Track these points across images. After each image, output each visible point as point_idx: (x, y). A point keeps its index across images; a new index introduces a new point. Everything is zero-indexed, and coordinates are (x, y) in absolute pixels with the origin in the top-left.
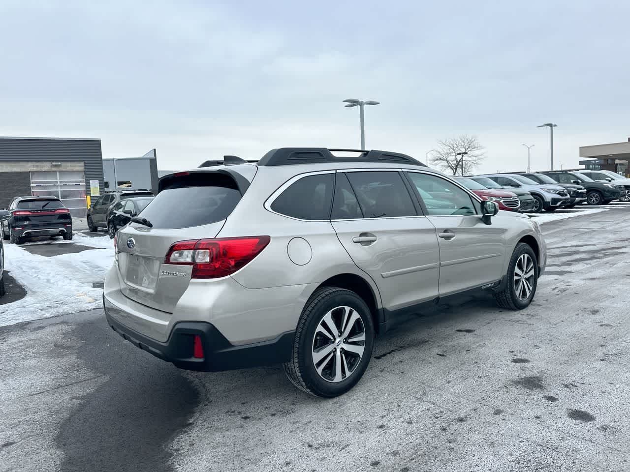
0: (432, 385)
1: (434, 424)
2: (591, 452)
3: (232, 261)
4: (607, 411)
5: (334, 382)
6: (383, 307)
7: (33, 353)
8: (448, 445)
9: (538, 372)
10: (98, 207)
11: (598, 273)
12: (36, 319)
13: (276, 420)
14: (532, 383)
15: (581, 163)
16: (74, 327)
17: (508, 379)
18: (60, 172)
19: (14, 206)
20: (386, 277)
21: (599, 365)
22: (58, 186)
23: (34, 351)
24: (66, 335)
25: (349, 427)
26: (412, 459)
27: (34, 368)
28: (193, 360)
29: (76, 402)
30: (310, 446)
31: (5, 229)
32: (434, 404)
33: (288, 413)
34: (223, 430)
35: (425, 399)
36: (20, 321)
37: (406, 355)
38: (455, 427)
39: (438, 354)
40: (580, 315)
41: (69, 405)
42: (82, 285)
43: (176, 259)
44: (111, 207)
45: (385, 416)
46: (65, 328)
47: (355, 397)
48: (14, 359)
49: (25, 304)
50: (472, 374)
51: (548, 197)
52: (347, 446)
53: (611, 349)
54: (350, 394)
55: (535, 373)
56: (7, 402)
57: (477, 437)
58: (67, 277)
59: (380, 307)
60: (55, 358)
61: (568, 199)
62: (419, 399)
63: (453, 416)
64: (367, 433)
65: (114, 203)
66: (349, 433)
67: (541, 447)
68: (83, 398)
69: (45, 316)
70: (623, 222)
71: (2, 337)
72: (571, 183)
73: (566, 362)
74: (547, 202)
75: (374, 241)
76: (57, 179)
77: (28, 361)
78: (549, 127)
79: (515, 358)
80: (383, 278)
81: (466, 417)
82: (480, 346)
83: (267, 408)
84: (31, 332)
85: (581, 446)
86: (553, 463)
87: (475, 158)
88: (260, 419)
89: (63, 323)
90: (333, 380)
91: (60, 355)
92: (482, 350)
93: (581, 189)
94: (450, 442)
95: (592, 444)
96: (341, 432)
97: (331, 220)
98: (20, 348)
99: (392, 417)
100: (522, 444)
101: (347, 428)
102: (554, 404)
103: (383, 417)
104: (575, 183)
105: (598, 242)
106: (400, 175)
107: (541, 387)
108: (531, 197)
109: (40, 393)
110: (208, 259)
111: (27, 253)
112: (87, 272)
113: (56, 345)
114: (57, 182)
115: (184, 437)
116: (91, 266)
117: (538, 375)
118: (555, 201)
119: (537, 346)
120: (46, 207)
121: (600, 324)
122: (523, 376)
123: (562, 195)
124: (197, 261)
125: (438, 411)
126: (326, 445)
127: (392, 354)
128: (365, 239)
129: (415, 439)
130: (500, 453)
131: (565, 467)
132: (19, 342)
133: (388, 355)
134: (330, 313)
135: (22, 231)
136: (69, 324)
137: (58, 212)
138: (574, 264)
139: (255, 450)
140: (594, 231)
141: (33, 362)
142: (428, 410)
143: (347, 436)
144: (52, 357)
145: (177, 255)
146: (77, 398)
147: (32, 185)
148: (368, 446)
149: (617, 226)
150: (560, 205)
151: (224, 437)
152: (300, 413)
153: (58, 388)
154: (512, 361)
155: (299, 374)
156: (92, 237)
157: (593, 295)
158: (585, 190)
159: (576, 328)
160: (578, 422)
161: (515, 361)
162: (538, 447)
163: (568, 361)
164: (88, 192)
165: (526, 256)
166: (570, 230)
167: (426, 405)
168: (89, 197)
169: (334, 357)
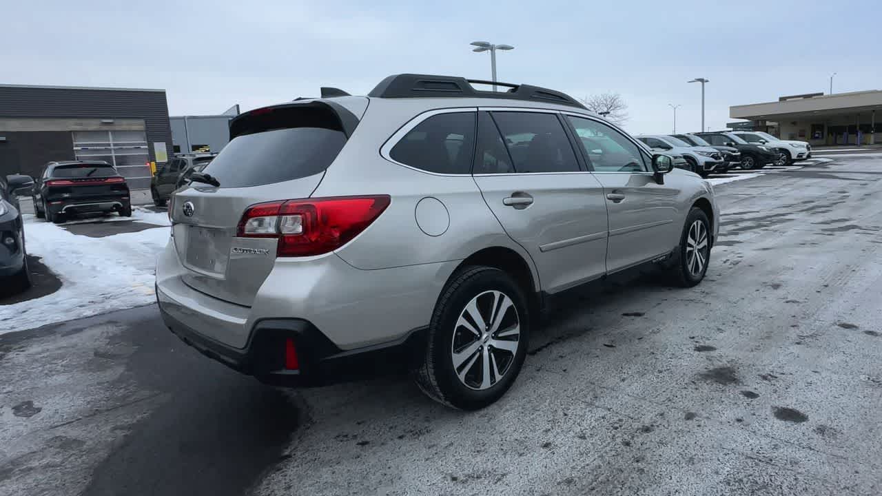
0: (604, 385)
1: (613, 438)
2: (814, 463)
3: (335, 231)
4: (819, 407)
5: (481, 389)
6: (542, 289)
7: (62, 366)
8: (635, 464)
9: (728, 362)
10: (164, 175)
11: (769, 242)
12: (72, 318)
13: (406, 445)
14: (724, 376)
15: (729, 125)
16: (124, 327)
17: (694, 373)
18: (114, 132)
19: (48, 174)
20: (547, 251)
21: (795, 349)
22: (110, 150)
23: (63, 363)
24: (112, 339)
25: (505, 448)
26: (593, 489)
27: (61, 388)
28: (285, 372)
29: (120, 433)
30: (454, 479)
31: (38, 203)
32: (609, 410)
33: (420, 433)
34: (332, 463)
35: (597, 404)
36: (48, 323)
37: (566, 348)
38: (640, 439)
39: (605, 345)
40: (761, 291)
41: (110, 439)
42: (141, 272)
43: (254, 230)
44: (182, 174)
45: (549, 430)
46: (112, 329)
47: (508, 407)
48: (32, 376)
49: (58, 299)
50: (650, 368)
51: (702, 160)
52: (503, 475)
53: (804, 329)
54: (501, 404)
55: (724, 363)
56: (15, 440)
57: (669, 452)
58: (121, 263)
59: (537, 290)
60: (94, 372)
61: (722, 163)
62: (591, 404)
63: (636, 425)
64: (529, 455)
65: (185, 169)
66: (505, 457)
67: (752, 460)
68: (130, 427)
69: (85, 314)
70: (781, 187)
71: (19, 346)
72: (724, 145)
73: (757, 348)
74: (700, 166)
75: (531, 203)
76: (109, 141)
77: (55, 377)
78: (700, 83)
79: (698, 345)
80: (542, 251)
81: (652, 426)
82: (654, 332)
83: (392, 428)
84: (63, 336)
85: (800, 455)
86: (771, 480)
87: (617, 119)
88: (383, 444)
89: (110, 322)
90: (479, 387)
91: (102, 368)
92: (656, 337)
93: (734, 152)
94: (637, 461)
95: (812, 452)
96: (495, 456)
97: (474, 175)
98: (44, 359)
99: (559, 431)
100: (727, 457)
101: (502, 449)
102: (755, 401)
103: (547, 431)
104: (728, 145)
105: (762, 208)
106: (558, 118)
107: (735, 380)
108: (684, 160)
109: (67, 423)
110: (300, 229)
111: (68, 234)
112: (148, 255)
113: (96, 354)
114: (109, 145)
115: (277, 477)
116: (153, 248)
117: (729, 365)
118: (708, 164)
119: (719, 329)
120: (92, 174)
121: (784, 301)
122: (711, 368)
123: (716, 158)
124: (285, 232)
125: (616, 419)
126: (475, 476)
127: (549, 347)
128: (519, 200)
129: (592, 460)
130: (702, 472)
131: (788, 486)
132: (43, 352)
133: (545, 349)
134: (474, 300)
135: (61, 206)
136: (119, 324)
137: (109, 180)
138: (741, 233)
139: (378, 489)
140: (754, 197)
141: (60, 379)
142: (603, 418)
143: (502, 461)
144: (90, 370)
145: (255, 224)
146: (122, 428)
147: (75, 148)
148: (532, 473)
149: (777, 192)
150: (714, 169)
151: (333, 473)
152: (437, 432)
153: (95, 414)
154: (695, 350)
155: (435, 383)
156: (157, 212)
157: (769, 268)
158: (739, 154)
159: (758, 306)
160: (789, 423)
161: (699, 349)
162: (749, 461)
163: (759, 346)
164: (152, 157)
165: (700, 222)
166: (730, 197)
167: (601, 412)
168: (153, 163)
169: (481, 357)
